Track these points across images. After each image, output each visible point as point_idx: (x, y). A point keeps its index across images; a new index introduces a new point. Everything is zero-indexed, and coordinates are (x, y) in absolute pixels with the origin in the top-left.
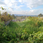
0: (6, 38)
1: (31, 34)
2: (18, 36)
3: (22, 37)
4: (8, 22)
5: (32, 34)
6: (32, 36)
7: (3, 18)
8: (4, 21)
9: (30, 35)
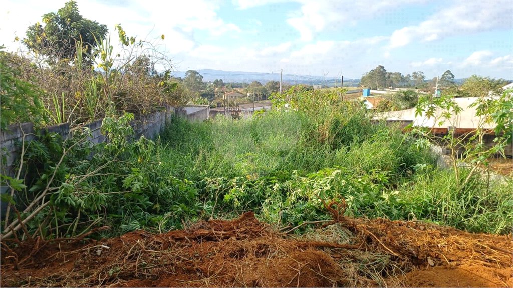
0: (142, 202)
1: (283, 181)
2: (207, 194)
3: (227, 197)
4: (158, 120)
5: (287, 183)
6: (284, 192)
7: (123, 94)
8: (134, 110)
9: (276, 187)
